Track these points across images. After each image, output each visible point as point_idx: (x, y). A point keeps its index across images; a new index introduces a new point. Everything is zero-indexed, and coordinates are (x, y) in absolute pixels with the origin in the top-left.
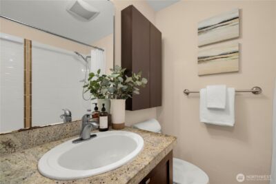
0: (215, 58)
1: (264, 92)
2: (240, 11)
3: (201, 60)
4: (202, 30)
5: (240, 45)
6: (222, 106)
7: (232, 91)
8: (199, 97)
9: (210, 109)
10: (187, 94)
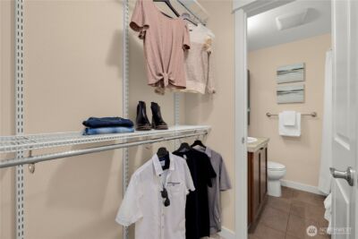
0: (288, 93)
1: (318, 115)
2: (304, 64)
3: (279, 93)
4: (280, 73)
5: (304, 86)
6: (293, 124)
7: (299, 115)
8: (278, 118)
9: (286, 126)
10: (269, 116)
